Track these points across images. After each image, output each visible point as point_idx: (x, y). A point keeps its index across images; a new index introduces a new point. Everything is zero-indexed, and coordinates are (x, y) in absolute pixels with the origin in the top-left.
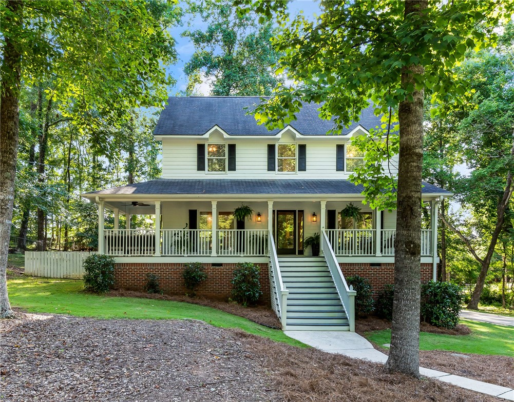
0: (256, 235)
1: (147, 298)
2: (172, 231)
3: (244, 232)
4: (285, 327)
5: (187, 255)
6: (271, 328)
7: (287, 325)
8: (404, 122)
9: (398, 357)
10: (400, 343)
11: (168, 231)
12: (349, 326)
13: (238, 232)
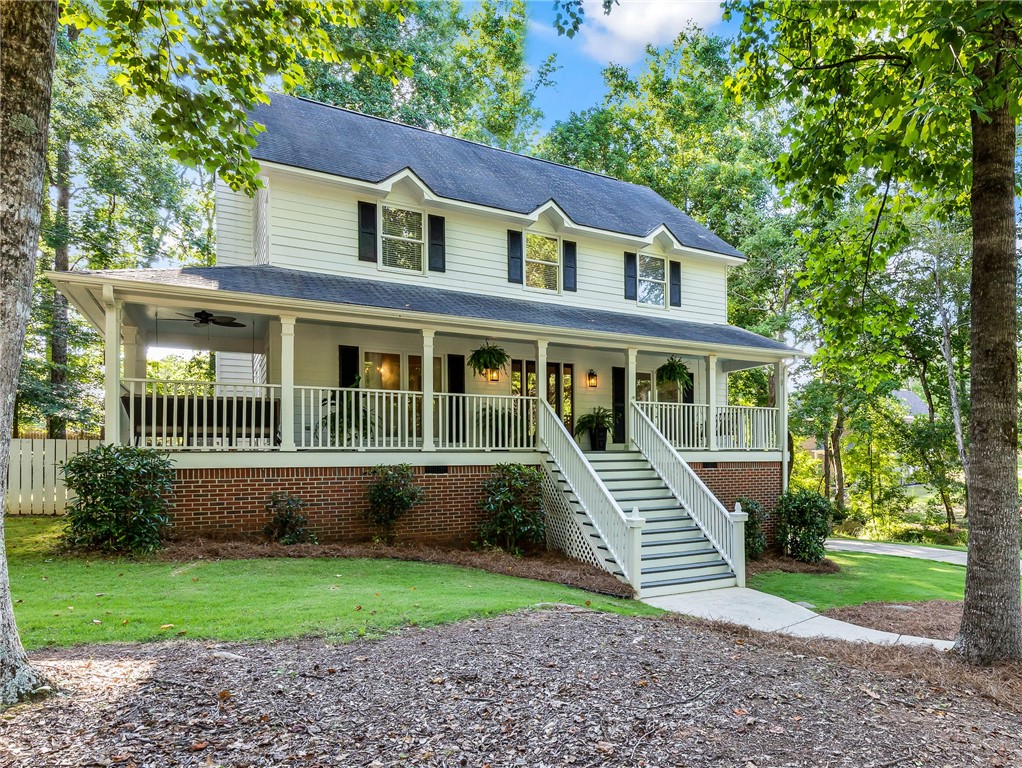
0: (491, 408)
1: (289, 556)
2: (317, 392)
3: (464, 398)
4: (642, 594)
5: (364, 449)
6: (621, 597)
7: (642, 587)
8: (994, 210)
9: (997, 631)
10: (999, 606)
11: (308, 392)
12: (735, 576)
13: (451, 398)
